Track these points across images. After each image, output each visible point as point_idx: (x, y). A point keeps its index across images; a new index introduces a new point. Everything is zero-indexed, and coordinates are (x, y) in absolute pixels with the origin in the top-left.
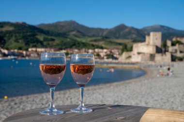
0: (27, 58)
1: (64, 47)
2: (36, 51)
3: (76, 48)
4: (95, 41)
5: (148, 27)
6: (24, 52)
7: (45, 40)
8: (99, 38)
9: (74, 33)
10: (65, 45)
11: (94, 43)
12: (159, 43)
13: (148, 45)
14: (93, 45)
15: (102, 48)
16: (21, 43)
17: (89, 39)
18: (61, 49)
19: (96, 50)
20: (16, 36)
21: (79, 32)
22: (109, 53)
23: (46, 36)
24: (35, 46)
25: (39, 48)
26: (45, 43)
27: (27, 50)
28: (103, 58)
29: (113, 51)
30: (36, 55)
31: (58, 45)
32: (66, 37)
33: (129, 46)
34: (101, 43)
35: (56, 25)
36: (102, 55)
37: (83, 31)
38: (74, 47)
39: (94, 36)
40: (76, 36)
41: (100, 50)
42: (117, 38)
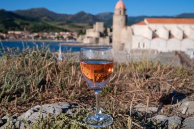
0: (7, 40)
1: (37, 30)
2: (14, 34)
3: (46, 32)
4: (62, 24)
5: (102, 14)
6: (4, 35)
7: (22, 24)
8: (65, 22)
9: (45, 18)
10: (37, 28)
11: (60, 27)
12: (102, 30)
13: (94, 31)
14: (59, 29)
15: (66, 31)
17: (58, 23)
18: (34, 32)
19: (61, 33)
21: (49, 17)
22: (70, 35)
23: (22, 21)
24: (14, 30)
25: (17, 31)
26: (21, 27)
27: (6, 33)
28: (66, 40)
29: (73, 34)
30: (14, 37)
31: (32, 28)
32: (39, 22)
33: (83, 31)
34: (66, 27)
35: (31, 11)
36: (65, 37)
37: (52, 16)
38: (45, 30)
39: (61, 20)
40: (47, 20)
41: (64, 33)
42: (79, 22)
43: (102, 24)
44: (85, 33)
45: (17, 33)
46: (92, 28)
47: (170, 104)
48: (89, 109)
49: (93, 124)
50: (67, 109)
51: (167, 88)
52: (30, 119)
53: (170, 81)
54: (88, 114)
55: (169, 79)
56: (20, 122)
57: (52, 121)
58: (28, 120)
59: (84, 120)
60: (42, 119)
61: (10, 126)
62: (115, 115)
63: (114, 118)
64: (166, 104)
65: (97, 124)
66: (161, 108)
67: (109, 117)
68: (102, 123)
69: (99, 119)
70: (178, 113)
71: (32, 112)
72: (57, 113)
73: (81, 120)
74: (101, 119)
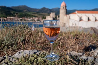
0: (6, 21)
1: (21, 16)
2: (10, 18)
3: (26, 17)
4: (34, 14)
6: (5, 19)
8: (36, 13)
9: (26, 10)
10: (22, 15)
11: (33, 15)
12: (54, 16)
13: (50, 17)
14: (33, 16)
15: (36, 17)
16: (4, 15)
17: (32, 13)
18: (20, 17)
19: (34, 18)
20: (2, 12)
21: (27, 10)
22: (38, 19)
23: (14, 12)
24: (10, 16)
26: (14, 15)
27: (6, 18)
28: (36, 21)
29: (40, 18)
30: (10, 20)
31: (19, 15)
32: (22, 12)
33: (45, 17)
34: (36, 15)
35: (19, 7)
36: (35, 20)
37: (29, 10)
38: (25, 16)
39: (33, 12)
40: (26, 12)
41: (35, 18)
42: (42, 13)
43: (54, 14)
44: (45, 18)
45: (12, 18)
46: (49, 15)
47: (88, 51)
48: (48, 52)
49: (49, 59)
50: (36, 52)
51: (87, 44)
52: (18, 57)
53: (89, 40)
54: (47, 55)
55: (88, 39)
56: (13, 58)
57: (29, 57)
58: (17, 57)
59: (45, 57)
60: (24, 57)
61: (7, 60)
62: (61, 55)
63: (60, 56)
64: (87, 51)
65: (51, 59)
66: (84, 53)
67: (57, 56)
68: (54, 59)
69: (52, 57)
70: (93, 55)
71: (19, 53)
72: (31, 54)
73: (43, 57)
74: (53, 57)
